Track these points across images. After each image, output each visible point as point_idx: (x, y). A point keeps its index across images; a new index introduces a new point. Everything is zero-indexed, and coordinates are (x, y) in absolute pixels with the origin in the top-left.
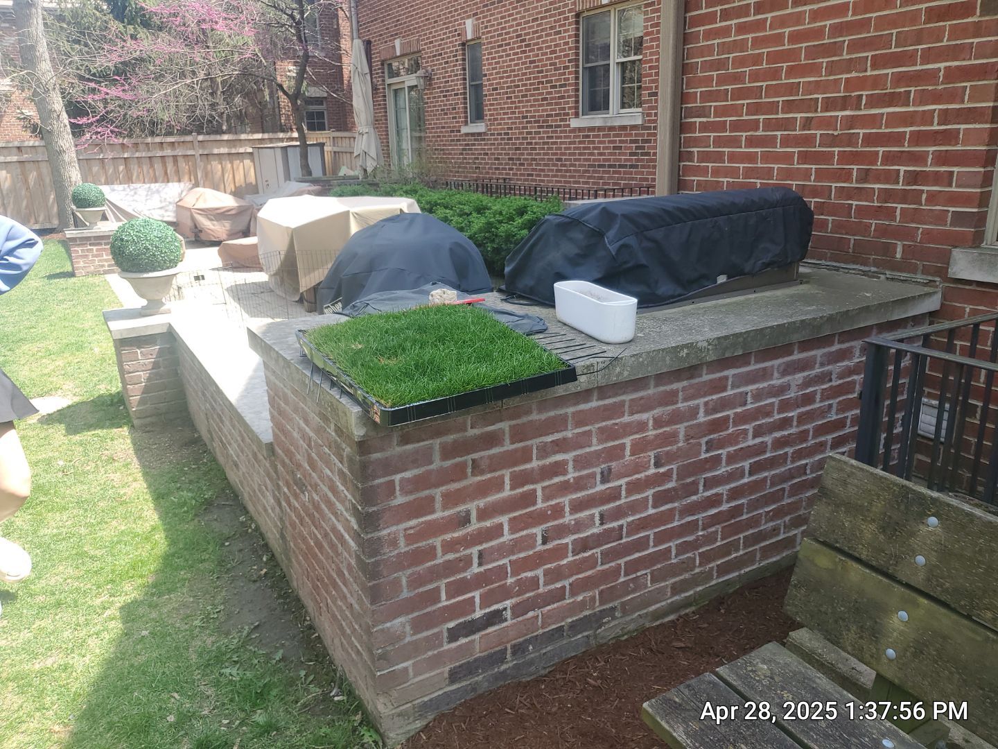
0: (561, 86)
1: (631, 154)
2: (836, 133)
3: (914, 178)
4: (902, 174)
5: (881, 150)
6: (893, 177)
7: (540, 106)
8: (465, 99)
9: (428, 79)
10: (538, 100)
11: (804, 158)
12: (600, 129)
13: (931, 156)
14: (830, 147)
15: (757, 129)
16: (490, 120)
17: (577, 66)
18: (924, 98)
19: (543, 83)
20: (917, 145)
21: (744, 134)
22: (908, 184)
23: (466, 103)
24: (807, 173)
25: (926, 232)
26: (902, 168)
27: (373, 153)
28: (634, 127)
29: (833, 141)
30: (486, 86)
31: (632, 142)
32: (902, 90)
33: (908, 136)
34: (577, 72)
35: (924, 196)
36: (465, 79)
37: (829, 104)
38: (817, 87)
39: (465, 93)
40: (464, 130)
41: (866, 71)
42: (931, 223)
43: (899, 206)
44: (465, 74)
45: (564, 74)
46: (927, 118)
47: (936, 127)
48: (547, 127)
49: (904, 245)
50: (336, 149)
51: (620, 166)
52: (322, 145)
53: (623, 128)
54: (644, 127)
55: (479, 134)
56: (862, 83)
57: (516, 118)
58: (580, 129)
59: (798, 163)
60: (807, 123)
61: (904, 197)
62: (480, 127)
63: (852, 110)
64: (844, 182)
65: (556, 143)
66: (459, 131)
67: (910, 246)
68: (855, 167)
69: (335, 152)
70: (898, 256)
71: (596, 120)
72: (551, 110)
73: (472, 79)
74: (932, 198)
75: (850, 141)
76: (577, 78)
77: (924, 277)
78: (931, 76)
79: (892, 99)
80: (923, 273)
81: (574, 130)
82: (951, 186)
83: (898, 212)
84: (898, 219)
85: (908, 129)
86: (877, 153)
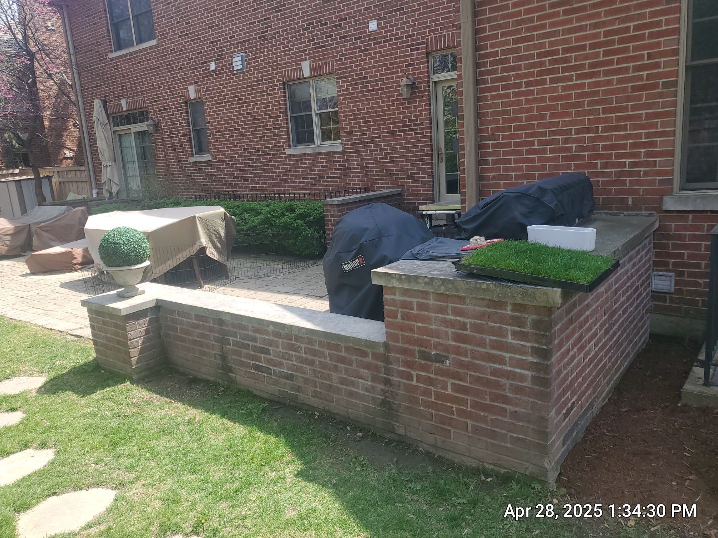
0: (275, 128)
1: (335, 170)
2: (585, 145)
3: (634, 165)
4: (627, 163)
5: (614, 152)
6: (622, 165)
7: (257, 141)
8: (191, 139)
9: (156, 126)
10: (257, 138)
11: (566, 158)
12: (309, 155)
14: (583, 152)
15: (533, 145)
16: (214, 152)
17: (287, 116)
18: (635, 127)
19: (260, 127)
20: (634, 149)
21: (525, 148)
22: (632, 168)
23: (191, 142)
24: (569, 167)
25: (644, 190)
26: (627, 161)
27: (116, 180)
28: (335, 153)
29: (584, 149)
30: (210, 129)
31: (335, 162)
32: (623, 123)
33: (629, 145)
34: (287, 119)
35: (642, 173)
36: (189, 125)
37: (578, 131)
38: (571, 123)
39: (190, 135)
40: (192, 160)
41: (600, 115)
42: (647, 186)
43: (628, 179)
44: (189, 122)
45: (278, 120)
46: (638, 136)
47: (644, 140)
48: (265, 155)
49: (633, 198)
50: (60, 180)
51: (328, 178)
52: (50, 178)
53: (328, 153)
54: (343, 152)
55: (205, 162)
56: (598, 121)
57: (238, 150)
58: (293, 156)
59: (562, 162)
60: (566, 141)
61: (630, 174)
62: (207, 158)
63: (593, 133)
64: (593, 169)
65: (275, 165)
66: (187, 161)
67: (636, 198)
68: (599, 162)
69: (60, 182)
70: (630, 203)
71: (307, 149)
72: (268, 144)
73: (194, 125)
74: (646, 173)
75: (595, 148)
76: (287, 123)
77: (647, 212)
78: (639, 117)
79: (616, 128)
80: (645, 210)
81: (289, 156)
82: (656, 167)
83: (628, 182)
84: (628, 185)
85: (628, 142)
86: (612, 154)
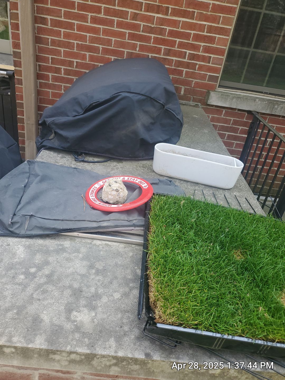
2: (153, 26)
3: (193, 57)
4: (187, 54)
5: (178, 40)
6: (183, 55)
11: (132, 37)
13: (202, 48)
14: (149, 33)
15: (100, 13)
18: (201, 17)
20: (196, 41)
21: (90, 14)
22: (190, 60)
24: (134, 47)
25: (196, 83)
26: (188, 52)
29: (151, 30)
32: (191, 10)
33: (192, 36)
35: (197, 66)
42: (199, 79)
43: (185, 70)
46: (201, 28)
47: (205, 34)
49: (185, 89)
59: (128, 39)
60: (135, 17)
61: (188, 65)
63: (163, 14)
64: (156, 54)
67: (188, 89)
68: (163, 47)
70: (182, 93)
74: (201, 67)
75: (162, 32)
77: (194, 103)
78: (205, 6)
79: (185, 14)
80: (193, 101)
82: (209, 63)
83: (184, 73)
84: (184, 76)
85: (193, 32)
86: (176, 41)
